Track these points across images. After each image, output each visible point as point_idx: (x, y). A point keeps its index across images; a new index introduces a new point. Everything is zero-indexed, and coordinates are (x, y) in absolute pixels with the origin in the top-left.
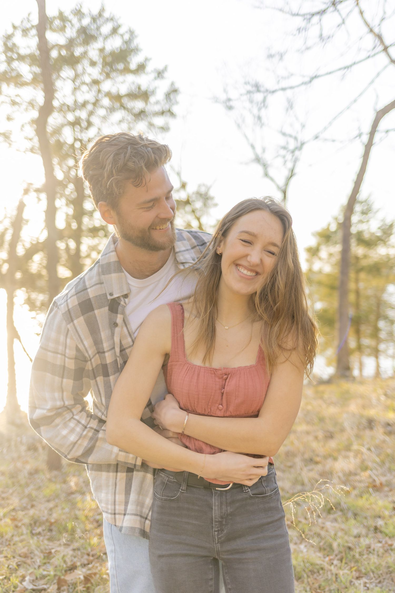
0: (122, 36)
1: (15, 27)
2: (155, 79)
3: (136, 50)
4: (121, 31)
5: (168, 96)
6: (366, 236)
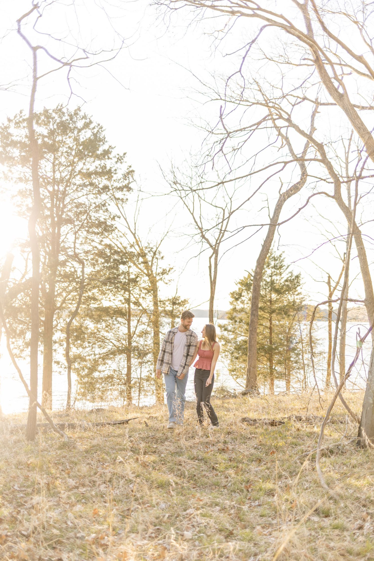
0: (92, 129)
1: (9, 120)
2: (116, 163)
3: (103, 140)
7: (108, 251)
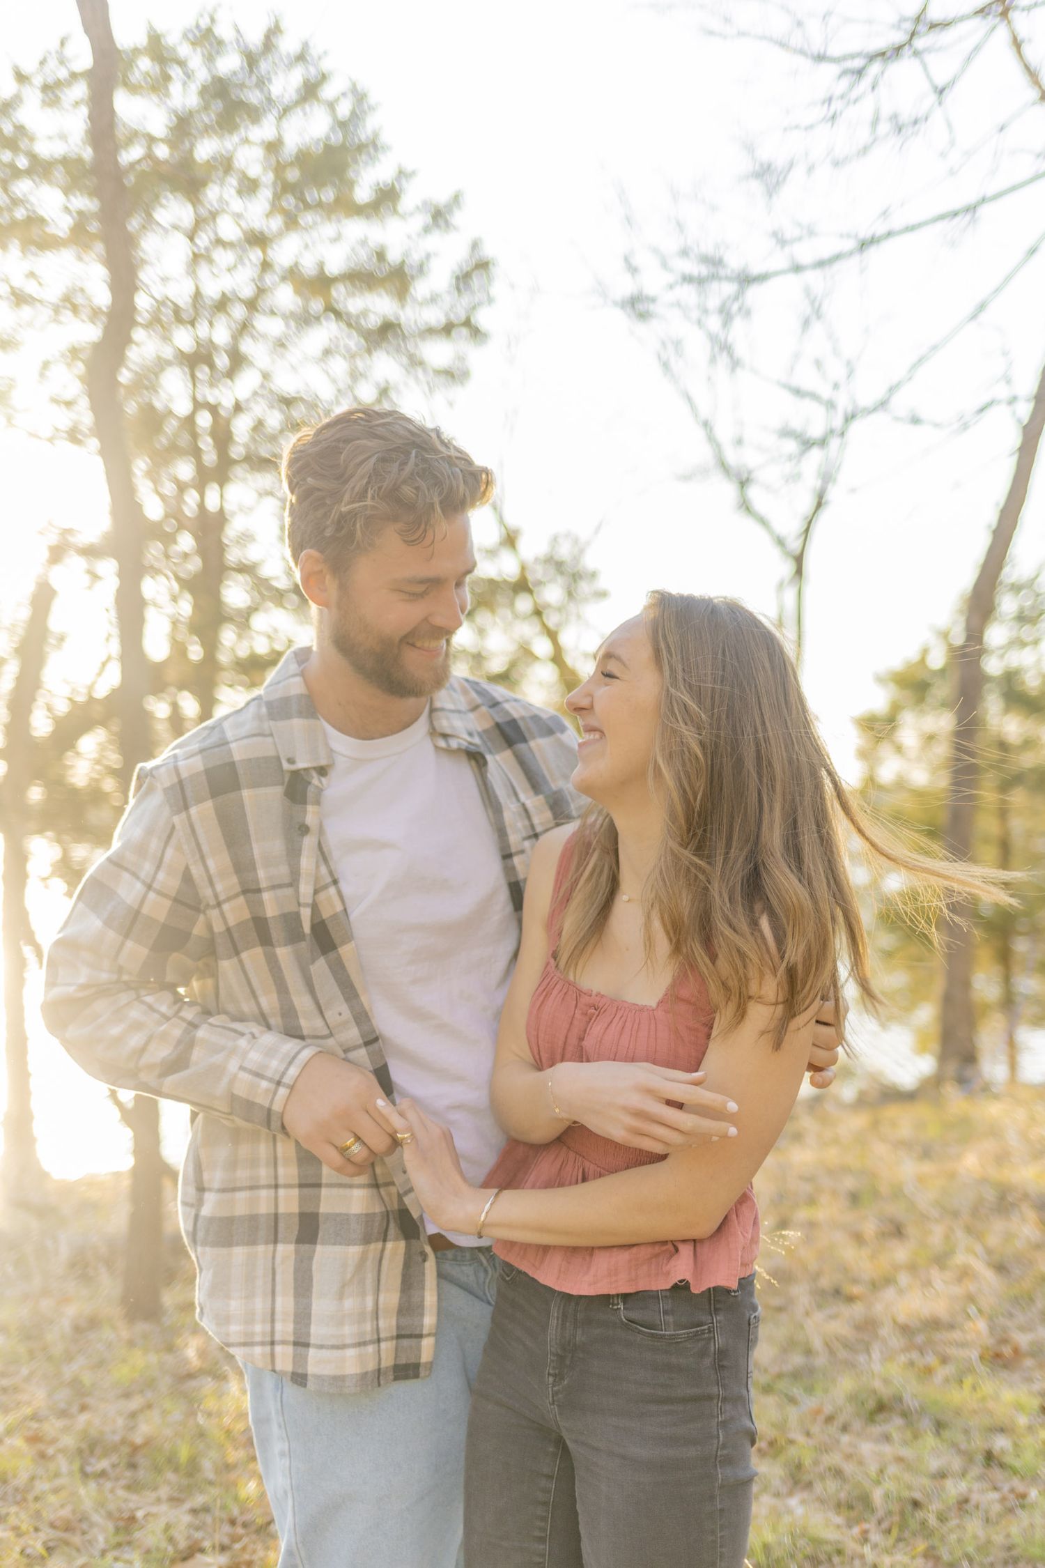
0: (331, 105)
1: (21, 78)
2: (427, 230)
3: (371, 148)
4: (328, 92)
5: (463, 280)
6: (1032, 684)
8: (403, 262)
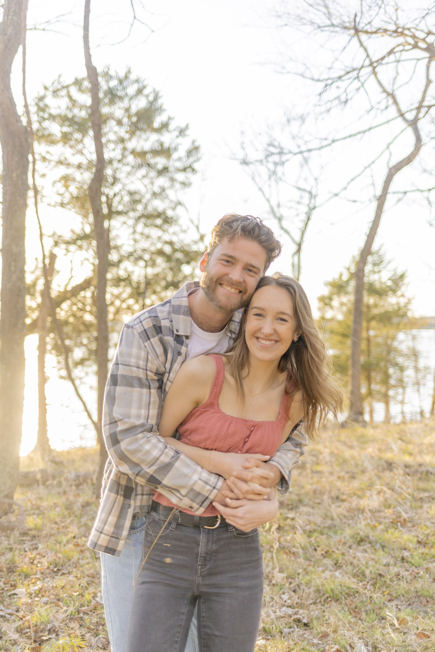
0: (147, 96)
1: (46, 88)
2: (177, 136)
3: (160, 110)
4: (146, 92)
5: (189, 153)
6: (377, 285)
7: (168, 249)
8: (169, 147)
